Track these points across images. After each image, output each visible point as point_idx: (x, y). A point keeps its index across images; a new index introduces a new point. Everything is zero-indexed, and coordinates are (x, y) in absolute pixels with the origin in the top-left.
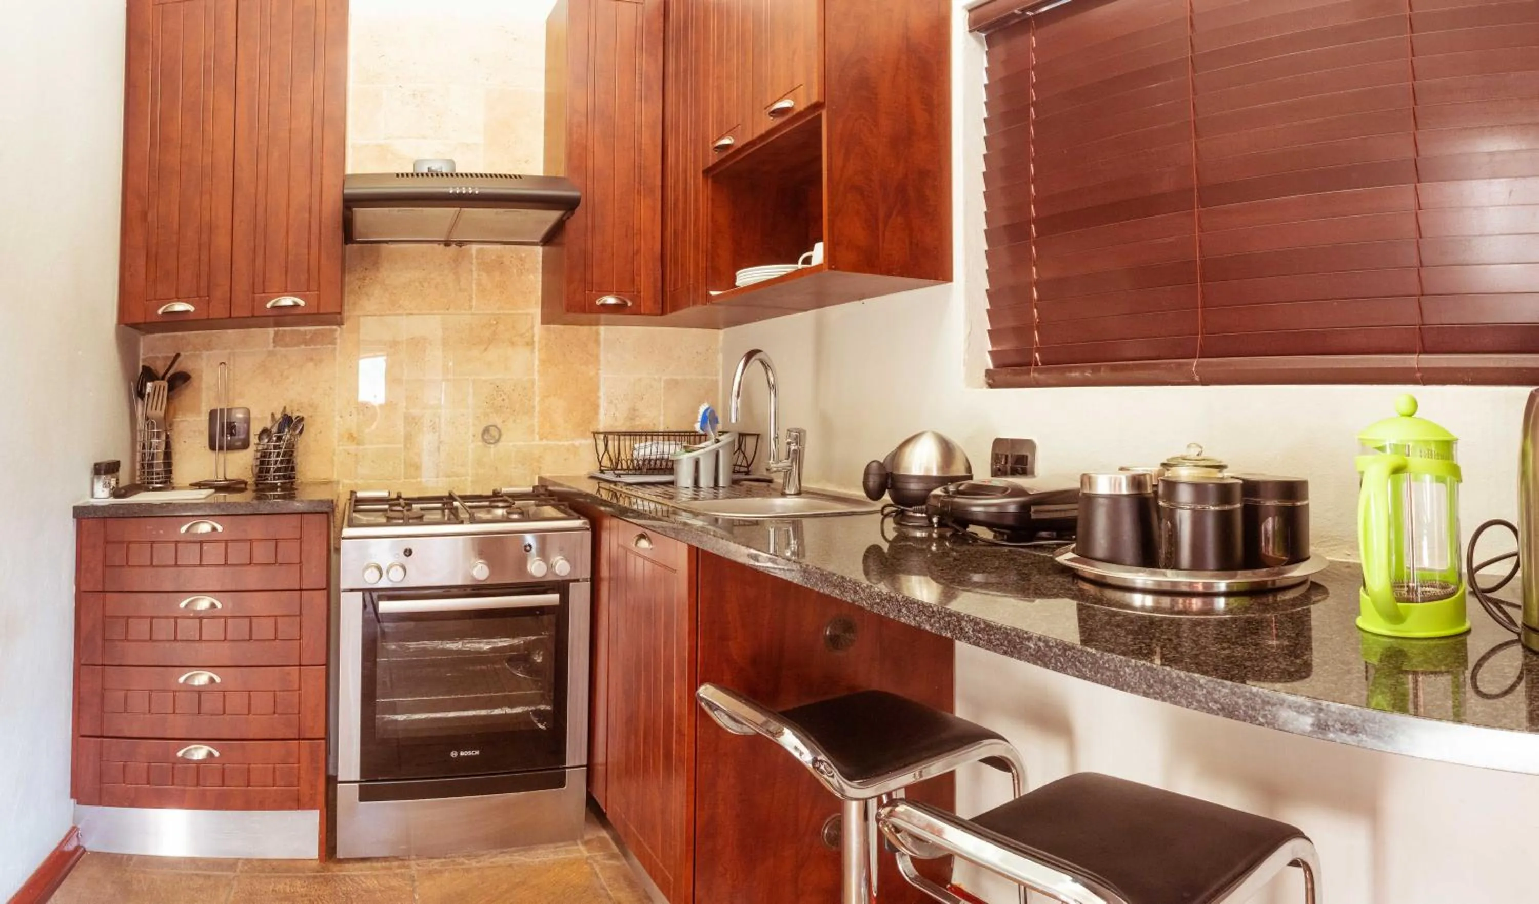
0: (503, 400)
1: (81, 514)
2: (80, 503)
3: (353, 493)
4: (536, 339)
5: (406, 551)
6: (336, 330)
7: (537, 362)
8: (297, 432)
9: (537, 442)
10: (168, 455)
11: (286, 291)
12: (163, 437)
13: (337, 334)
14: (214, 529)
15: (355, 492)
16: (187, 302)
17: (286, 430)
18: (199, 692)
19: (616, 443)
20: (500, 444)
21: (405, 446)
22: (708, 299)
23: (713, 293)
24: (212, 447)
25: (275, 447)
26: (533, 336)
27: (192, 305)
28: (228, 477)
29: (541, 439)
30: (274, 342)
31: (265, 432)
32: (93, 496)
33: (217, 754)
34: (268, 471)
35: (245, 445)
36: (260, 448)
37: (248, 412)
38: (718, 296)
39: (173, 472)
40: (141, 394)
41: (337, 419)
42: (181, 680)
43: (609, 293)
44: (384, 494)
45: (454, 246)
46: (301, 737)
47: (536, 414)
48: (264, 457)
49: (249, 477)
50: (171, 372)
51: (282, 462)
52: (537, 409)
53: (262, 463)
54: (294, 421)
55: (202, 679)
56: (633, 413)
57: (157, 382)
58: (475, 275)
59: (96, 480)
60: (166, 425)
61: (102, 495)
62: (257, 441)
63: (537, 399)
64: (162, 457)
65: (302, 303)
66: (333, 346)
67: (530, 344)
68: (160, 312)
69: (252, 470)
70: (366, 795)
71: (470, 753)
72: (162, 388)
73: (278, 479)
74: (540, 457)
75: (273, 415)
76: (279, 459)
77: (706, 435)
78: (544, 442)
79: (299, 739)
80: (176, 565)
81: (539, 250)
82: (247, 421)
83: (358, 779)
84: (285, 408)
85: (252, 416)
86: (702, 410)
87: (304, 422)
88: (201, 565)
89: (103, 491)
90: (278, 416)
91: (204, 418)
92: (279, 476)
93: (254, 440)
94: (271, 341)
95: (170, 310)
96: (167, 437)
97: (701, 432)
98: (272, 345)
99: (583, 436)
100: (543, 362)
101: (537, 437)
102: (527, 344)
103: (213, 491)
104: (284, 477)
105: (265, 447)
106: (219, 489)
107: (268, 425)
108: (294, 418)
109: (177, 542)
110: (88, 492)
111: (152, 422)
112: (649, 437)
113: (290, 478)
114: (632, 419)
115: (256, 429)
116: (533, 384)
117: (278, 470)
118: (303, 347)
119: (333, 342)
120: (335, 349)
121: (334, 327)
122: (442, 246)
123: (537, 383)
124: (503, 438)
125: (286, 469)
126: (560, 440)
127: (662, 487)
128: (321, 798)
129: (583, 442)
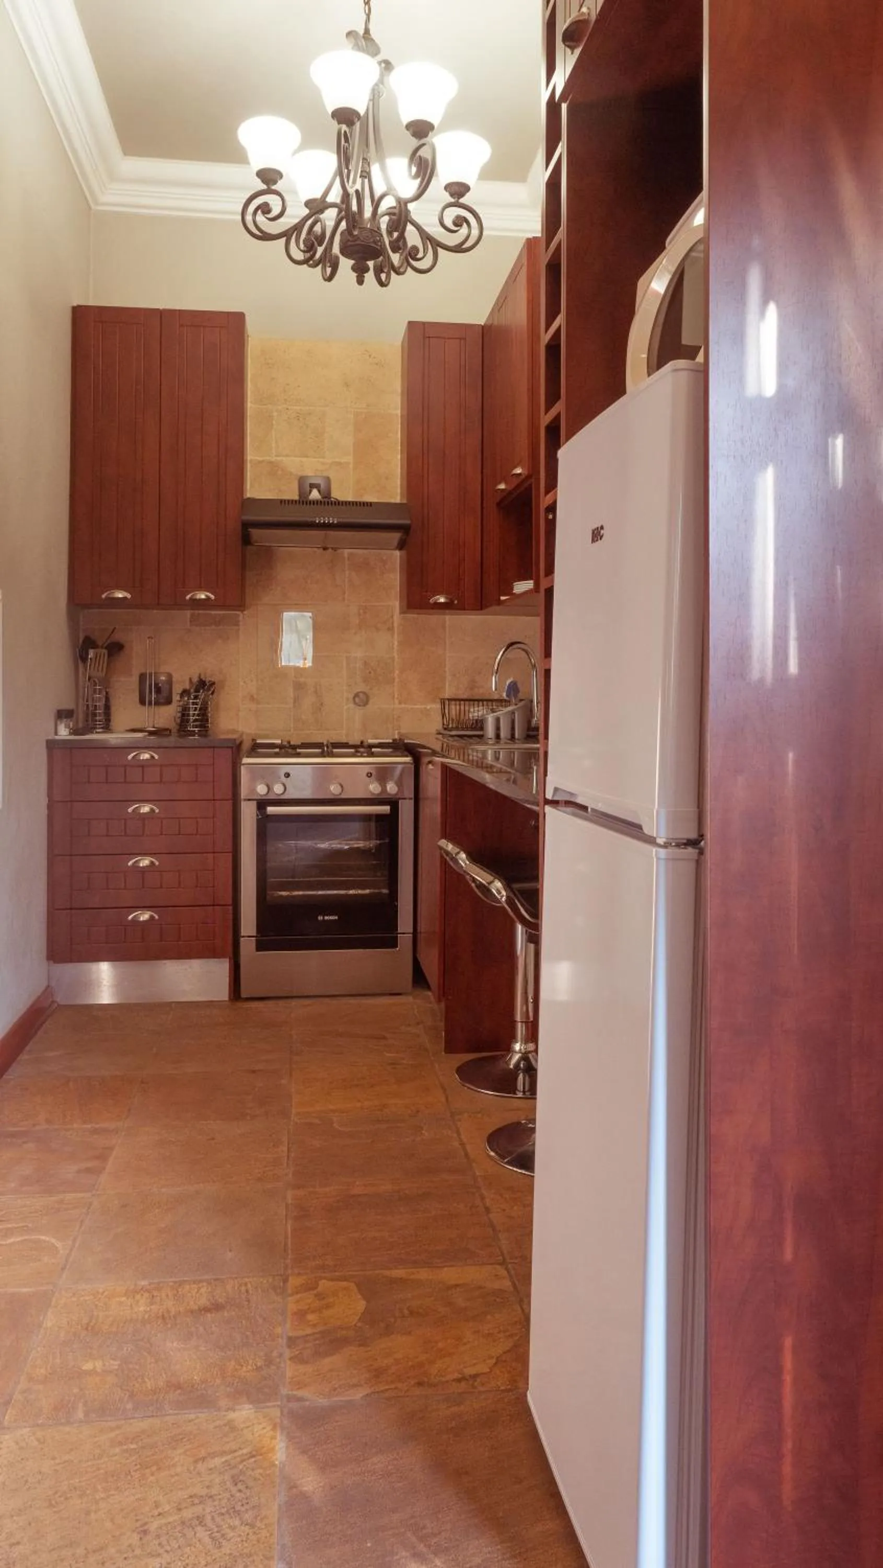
0: (370, 673)
1: (51, 745)
2: (50, 738)
3: (253, 740)
4: (396, 625)
5: (286, 773)
6: (238, 615)
7: (396, 643)
8: (210, 692)
9: (397, 706)
10: (107, 707)
11: (201, 588)
12: (104, 693)
13: (241, 618)
14: (152, 757)
15: (255, 740)
16: (125, 591)
17: (201, 691)
18: (144, 870)
19: (458, 707)
20: (368, 706)
21: (294, 706)
22: (500, 603)
23: (503, 598)
24: (142, 702)
25: (193, 704)
26: (393, 623)
27: (129, 593)
28: (156, 726)
29: (400, 703)
30: (191, 621)
31: (185, 692)
32: (56, 733)
33: (157, 917)
34: (188, 721)
35: (169, 701)
36: (181, 703)
37: (170, 676)
38: (506, 600)
39: (112, 720)
40: (84, 658)
41: (242, 683)
42: (130, 863)
43: (440, 593)
44: (279, 742)
45: (330, 550)
46: (215, 904)
47: (396, 684)
48: (185, 711)
49: (173, 726)
50: (109, 641)
51: (198, 715)
52: (397, 680)
53: (183, 715)
54: (208, 684)
55: (145, 862)
56: (472, 685)
57: (99, 650)
58: (347, 572)
59: (59, 722)
60: (106, 683)
61: (63, 732)
62: (178, 698)
63: (397, 672)
64: (103, 708)
65: (212, 597)
66: (237, 627)
67: (391, 629)
68: (104, 596)
69: (175, 720)
70: (260, 947)
71: (332, 918)
72: (102, 656)
73: (196, 728)
74: (399, 717)
75: (190, 679)
76: (196, 712)
77: (509, 702)
78: (403, 706)
79: (213, 905)
80: (125, 782)
81: (397, 553)
82: (170, 682)
83: (255, 934)
84: (200, 675)
85: (174, 679)
86: (508, 682)
87: (216, 685)
88: (143, 782)
89: (65, 731)
90: (195, 680)
91: (135, 680)
92: (196, 725)
93: (176, 697)
94: (188, 620)
95: (111, 596)
96: (107, 693)
97: (507, 699)
98: (189, 623)
99: (433, 701)
100: (400, 643)
101: (397, 701)
102: (389, 629)
103: (146, 734)
104: (200, 726)
105: (185, 703)
106: (151, 733)
107: (187, 687)
108: (207, 682)
109: (125, 766)
110: (53, 731)
111: (94, 681)
112: (481, 703)
113: (205, 727)
114: (472, 689)
115: (177, 689)
116: (393, 661)
117: (195, 720)
118: (213, 627)
119: (237, 624)
120: (239, 629)
121: (237, 612)
122: (321, 550)
123: (396, 660)
124: (371, 701)
125: (201, 721)
126: (415, 705)
127: (477, 738)
128: (230, 949)
129: (434, 706)
